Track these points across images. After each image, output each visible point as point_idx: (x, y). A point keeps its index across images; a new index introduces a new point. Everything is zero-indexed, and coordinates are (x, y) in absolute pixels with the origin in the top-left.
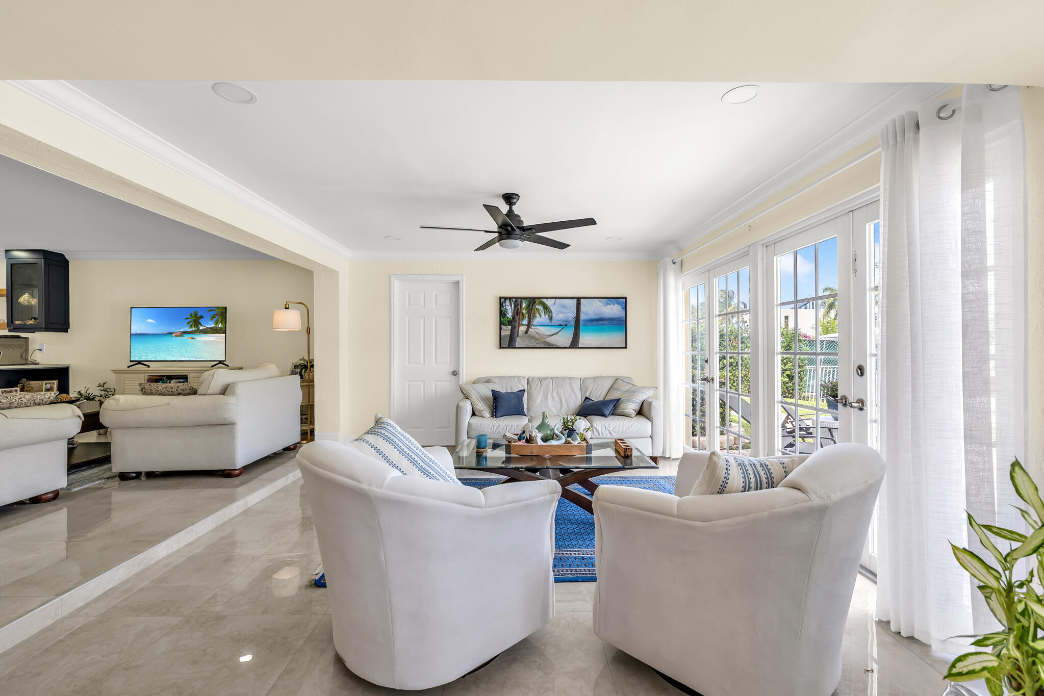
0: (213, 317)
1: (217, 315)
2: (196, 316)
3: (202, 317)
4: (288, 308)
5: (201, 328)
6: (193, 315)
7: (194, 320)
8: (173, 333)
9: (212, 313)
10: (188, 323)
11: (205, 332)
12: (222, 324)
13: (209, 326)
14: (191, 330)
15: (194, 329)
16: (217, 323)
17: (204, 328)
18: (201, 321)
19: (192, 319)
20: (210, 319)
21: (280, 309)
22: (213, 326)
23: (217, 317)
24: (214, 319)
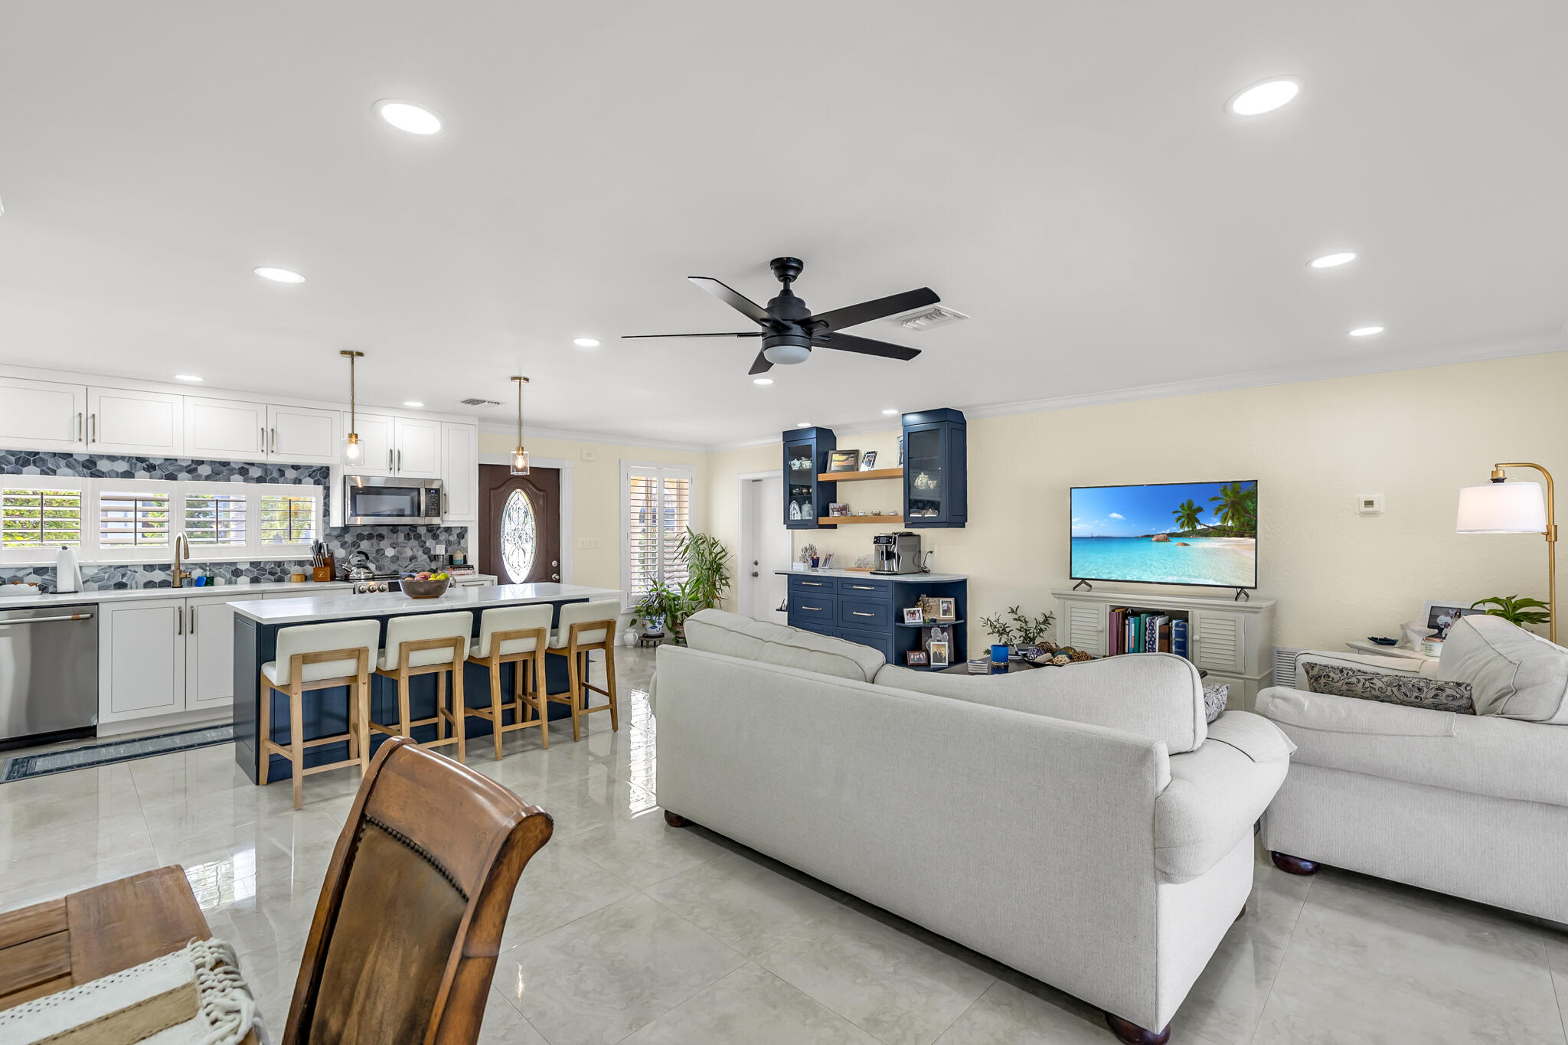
0: (1219, 510)
1: (1225, 506)
2: (1190, 507)
3: (1200, 510)
4: (1501, 480)
5: (1199, 527)
6: (1186, 507)
7: (1188, 514)
8: (1153, 536)
9: (1216, 504)
10: (1178, 519)
11: (1206, 534)
12: (1233, 522)
13: (1211, 525)
14: (1182, 531)
15: (1186, 529)
16: (1225, 519)
17: (1203, 527)
18: (1198, 516)
19: (1185, 513)
20: (1213, 513)
21: (1475, 483)
22: (1219, 524)
23: (1226, 510)
24: (1220, 514)
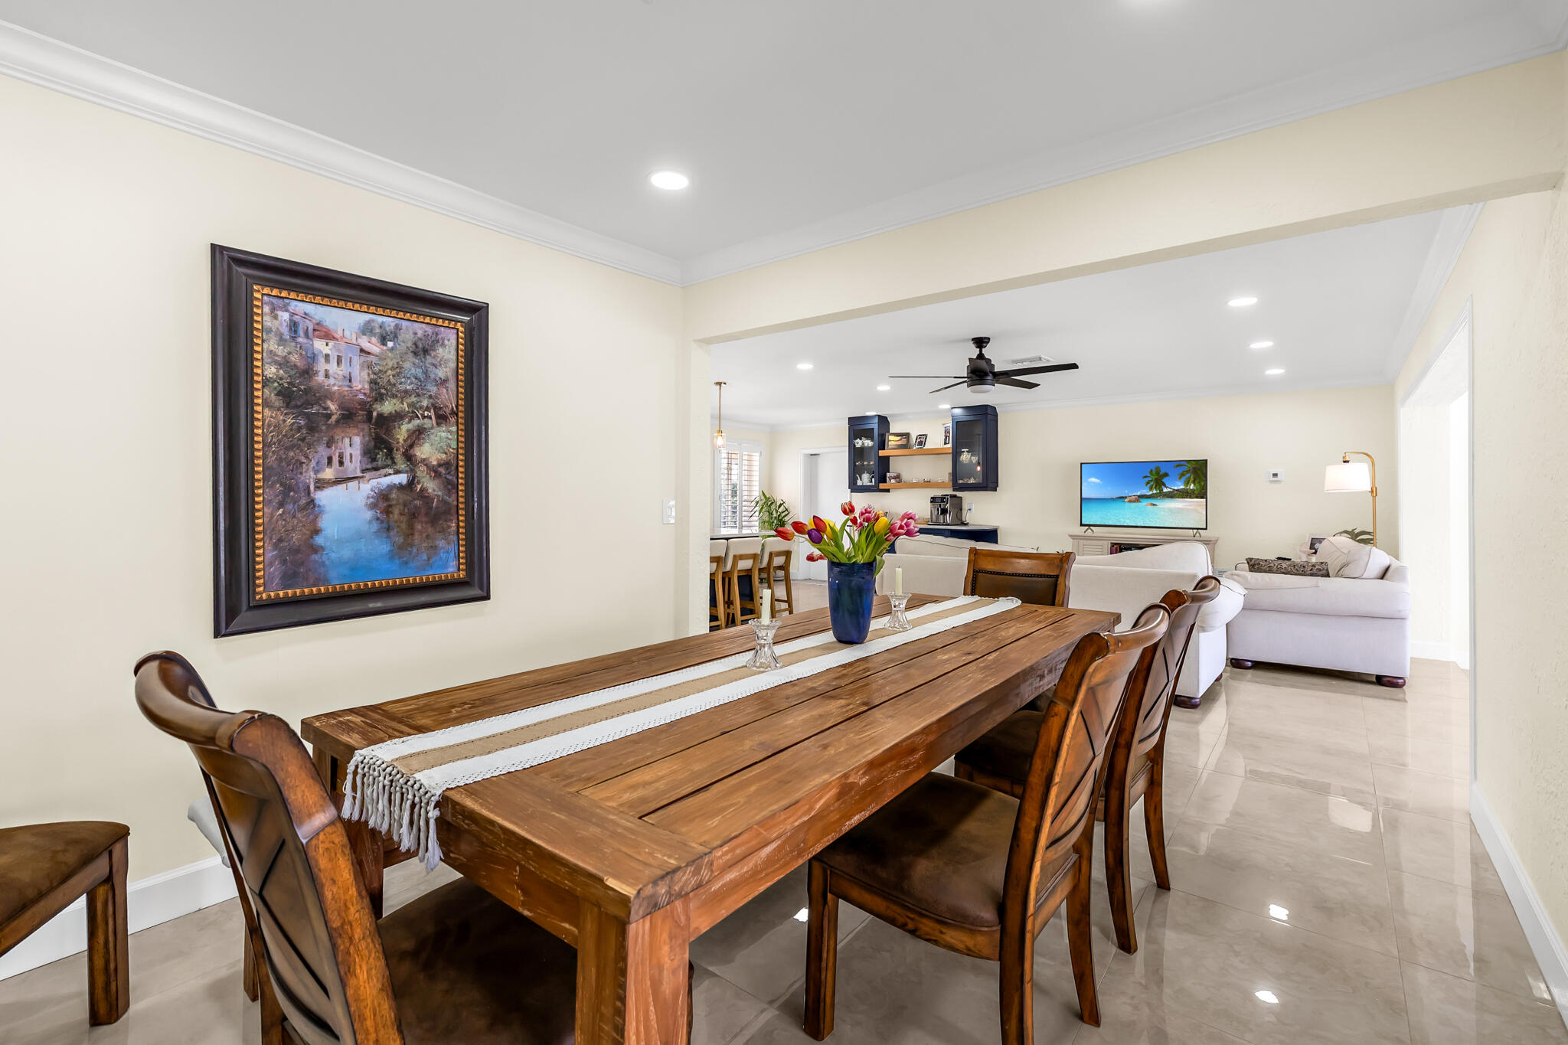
0: (1182, 475)
1: (1188, 472)
2: (1158, 473)
3: (1166, 475)
4: (1348, 462)
5: (1165, 490)
6: (1154, 473)
7: (1156, 479)
8: (1126, 497)
9: (1180, 469)
10: (1148, 483)
11: (1171, 495)
12: (1194, 485)
13: (1176, 488)
14: (1151, 493)
15: (1155, 492)
16: (1187, 483)
17: (1169, 490)
18: (1165, 480)
19: (1154, 478)
20: (1178, 477)
22: (1182, 487)
23: (1188, 475)
24: (1184, 478)
